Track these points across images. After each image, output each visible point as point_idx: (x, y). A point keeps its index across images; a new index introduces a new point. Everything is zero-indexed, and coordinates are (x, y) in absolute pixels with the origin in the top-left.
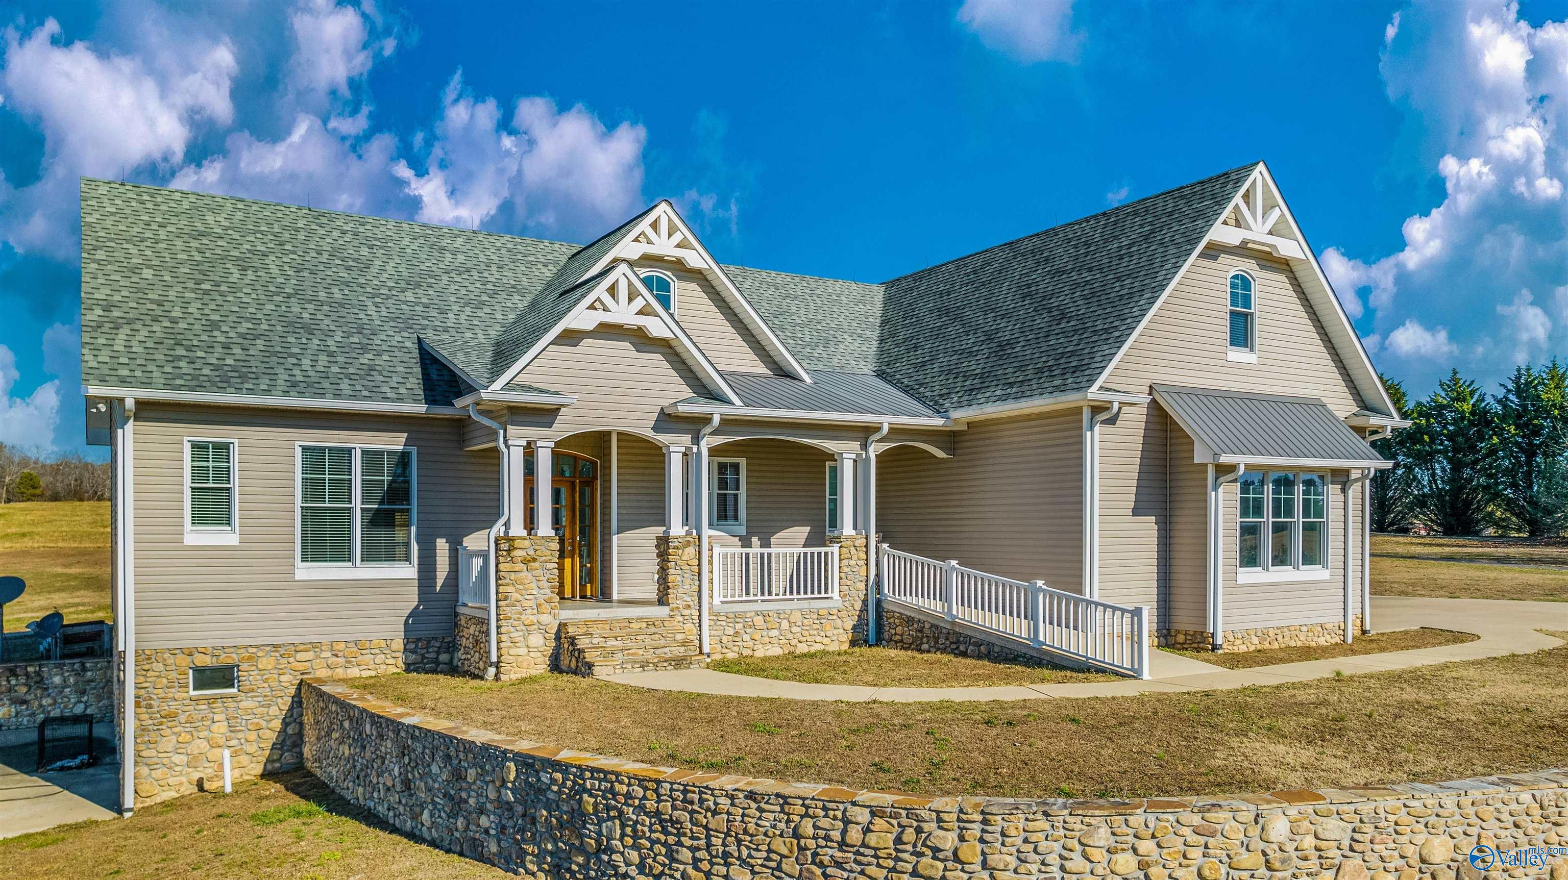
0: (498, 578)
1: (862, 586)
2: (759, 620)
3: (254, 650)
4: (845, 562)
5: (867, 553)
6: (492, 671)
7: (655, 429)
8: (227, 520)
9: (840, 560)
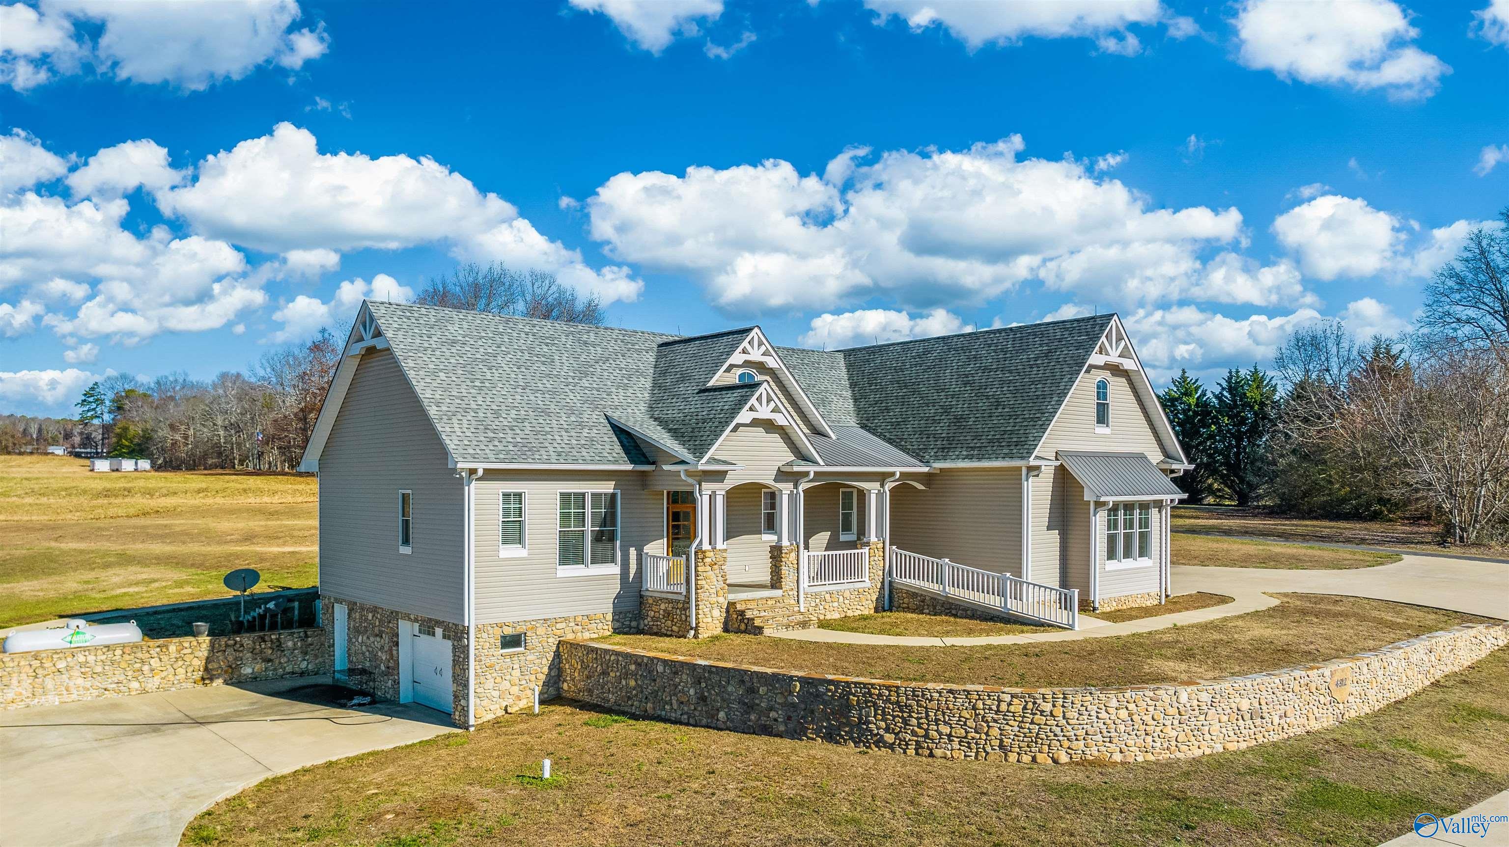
0: (697, 575)
1: (881, 573)
2: (827, 596)
3: (534, 623)
4: (872, 559)
5: (884, 552)
6: (692, 632)
7: (775, 480)
8: (522, 541)
9: (870, 557)
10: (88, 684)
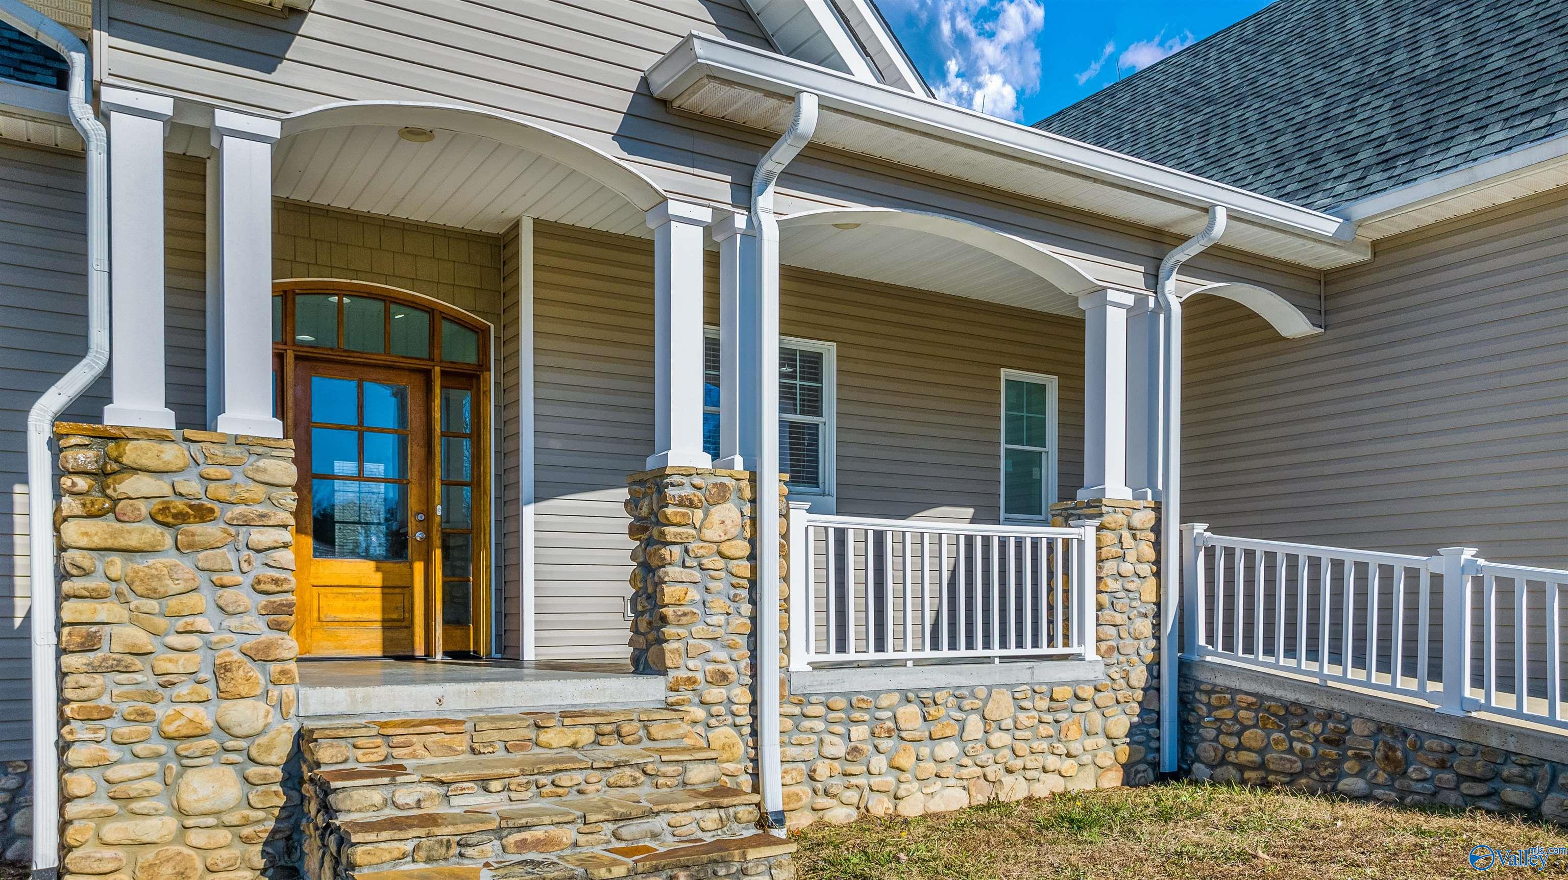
1: (1145, 627)
2: (910, 715)
4: (1110, 567)
5: (1157, 545)
9: (1100, 560)
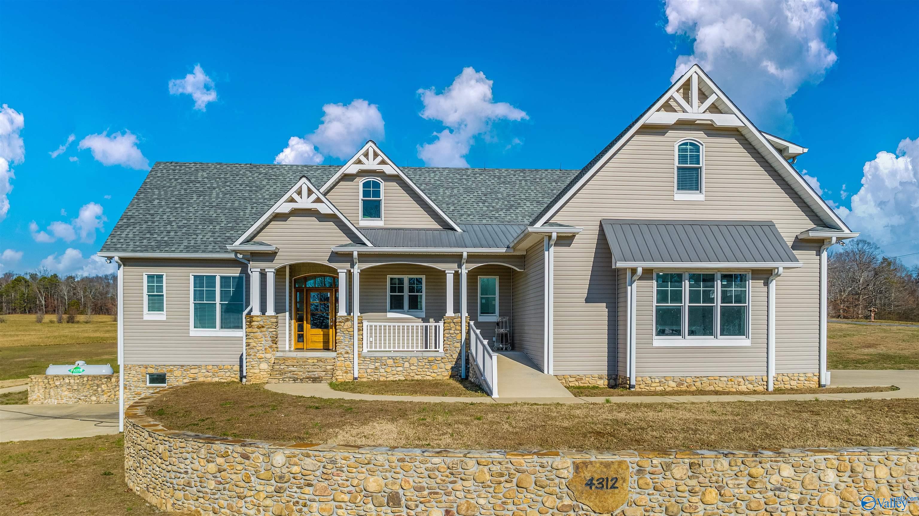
1: (458, 345)
2: (390, 362)
3: (172, 367)
4: (447, 331)
6: (244, 380)
8: (161, 309)
10: (71, 395)
